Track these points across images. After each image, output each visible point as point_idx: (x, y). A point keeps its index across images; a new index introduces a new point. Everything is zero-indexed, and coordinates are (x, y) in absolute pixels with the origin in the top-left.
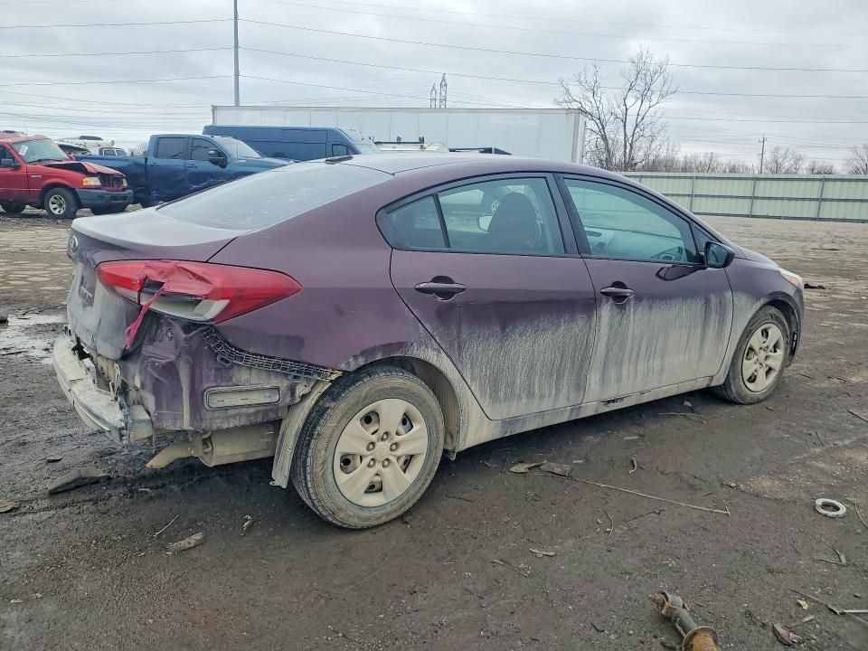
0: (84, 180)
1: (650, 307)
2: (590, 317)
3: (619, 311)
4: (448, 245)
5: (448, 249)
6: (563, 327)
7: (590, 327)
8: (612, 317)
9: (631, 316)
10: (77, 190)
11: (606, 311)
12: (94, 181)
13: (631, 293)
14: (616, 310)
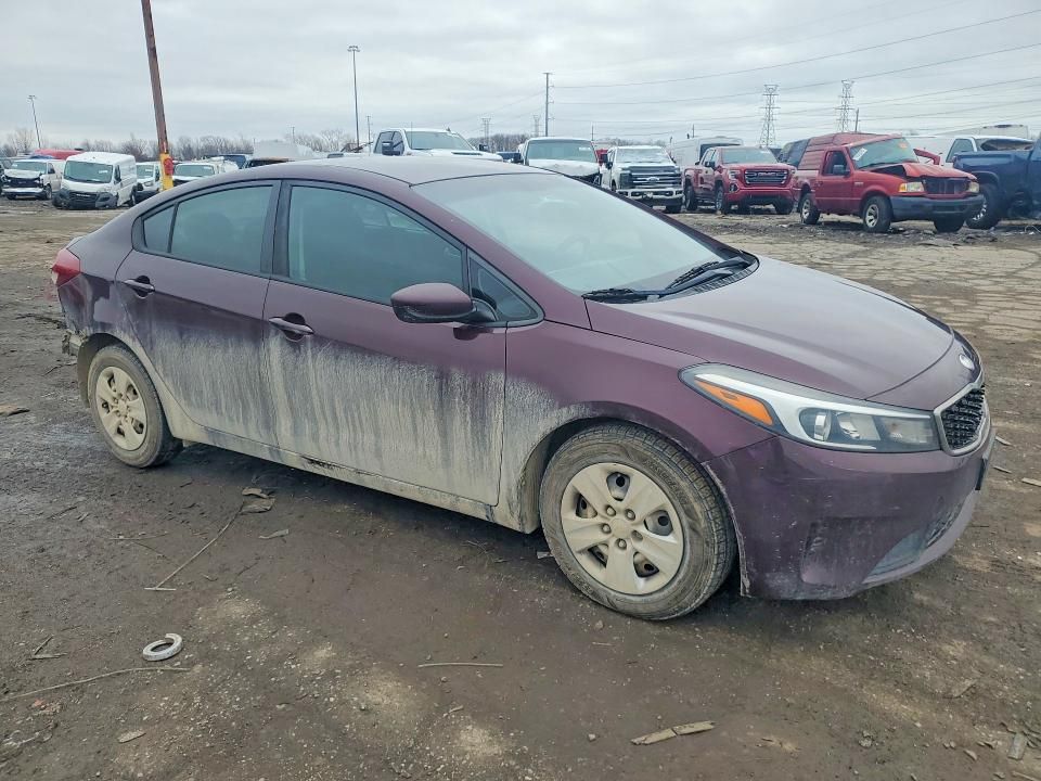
0: (902, 185)
1: (337, 358)
2: (257, 348)
3: (291, 349)
4: (169, 250)
5: (168, 255)
6: (231, 350)
7: (259, 359)
8: (282, 356)
9: (310, 361)
10: (892, 198)
11: (275, 346)
12: (916, 187)
13: (310, 333)
14: (288, 349)
